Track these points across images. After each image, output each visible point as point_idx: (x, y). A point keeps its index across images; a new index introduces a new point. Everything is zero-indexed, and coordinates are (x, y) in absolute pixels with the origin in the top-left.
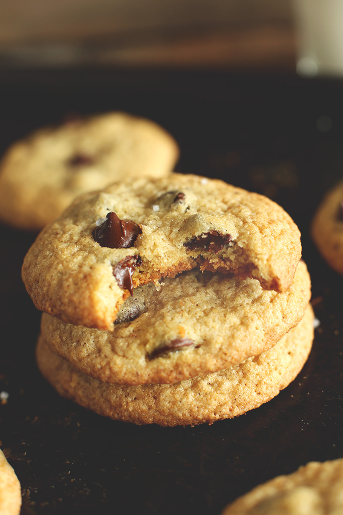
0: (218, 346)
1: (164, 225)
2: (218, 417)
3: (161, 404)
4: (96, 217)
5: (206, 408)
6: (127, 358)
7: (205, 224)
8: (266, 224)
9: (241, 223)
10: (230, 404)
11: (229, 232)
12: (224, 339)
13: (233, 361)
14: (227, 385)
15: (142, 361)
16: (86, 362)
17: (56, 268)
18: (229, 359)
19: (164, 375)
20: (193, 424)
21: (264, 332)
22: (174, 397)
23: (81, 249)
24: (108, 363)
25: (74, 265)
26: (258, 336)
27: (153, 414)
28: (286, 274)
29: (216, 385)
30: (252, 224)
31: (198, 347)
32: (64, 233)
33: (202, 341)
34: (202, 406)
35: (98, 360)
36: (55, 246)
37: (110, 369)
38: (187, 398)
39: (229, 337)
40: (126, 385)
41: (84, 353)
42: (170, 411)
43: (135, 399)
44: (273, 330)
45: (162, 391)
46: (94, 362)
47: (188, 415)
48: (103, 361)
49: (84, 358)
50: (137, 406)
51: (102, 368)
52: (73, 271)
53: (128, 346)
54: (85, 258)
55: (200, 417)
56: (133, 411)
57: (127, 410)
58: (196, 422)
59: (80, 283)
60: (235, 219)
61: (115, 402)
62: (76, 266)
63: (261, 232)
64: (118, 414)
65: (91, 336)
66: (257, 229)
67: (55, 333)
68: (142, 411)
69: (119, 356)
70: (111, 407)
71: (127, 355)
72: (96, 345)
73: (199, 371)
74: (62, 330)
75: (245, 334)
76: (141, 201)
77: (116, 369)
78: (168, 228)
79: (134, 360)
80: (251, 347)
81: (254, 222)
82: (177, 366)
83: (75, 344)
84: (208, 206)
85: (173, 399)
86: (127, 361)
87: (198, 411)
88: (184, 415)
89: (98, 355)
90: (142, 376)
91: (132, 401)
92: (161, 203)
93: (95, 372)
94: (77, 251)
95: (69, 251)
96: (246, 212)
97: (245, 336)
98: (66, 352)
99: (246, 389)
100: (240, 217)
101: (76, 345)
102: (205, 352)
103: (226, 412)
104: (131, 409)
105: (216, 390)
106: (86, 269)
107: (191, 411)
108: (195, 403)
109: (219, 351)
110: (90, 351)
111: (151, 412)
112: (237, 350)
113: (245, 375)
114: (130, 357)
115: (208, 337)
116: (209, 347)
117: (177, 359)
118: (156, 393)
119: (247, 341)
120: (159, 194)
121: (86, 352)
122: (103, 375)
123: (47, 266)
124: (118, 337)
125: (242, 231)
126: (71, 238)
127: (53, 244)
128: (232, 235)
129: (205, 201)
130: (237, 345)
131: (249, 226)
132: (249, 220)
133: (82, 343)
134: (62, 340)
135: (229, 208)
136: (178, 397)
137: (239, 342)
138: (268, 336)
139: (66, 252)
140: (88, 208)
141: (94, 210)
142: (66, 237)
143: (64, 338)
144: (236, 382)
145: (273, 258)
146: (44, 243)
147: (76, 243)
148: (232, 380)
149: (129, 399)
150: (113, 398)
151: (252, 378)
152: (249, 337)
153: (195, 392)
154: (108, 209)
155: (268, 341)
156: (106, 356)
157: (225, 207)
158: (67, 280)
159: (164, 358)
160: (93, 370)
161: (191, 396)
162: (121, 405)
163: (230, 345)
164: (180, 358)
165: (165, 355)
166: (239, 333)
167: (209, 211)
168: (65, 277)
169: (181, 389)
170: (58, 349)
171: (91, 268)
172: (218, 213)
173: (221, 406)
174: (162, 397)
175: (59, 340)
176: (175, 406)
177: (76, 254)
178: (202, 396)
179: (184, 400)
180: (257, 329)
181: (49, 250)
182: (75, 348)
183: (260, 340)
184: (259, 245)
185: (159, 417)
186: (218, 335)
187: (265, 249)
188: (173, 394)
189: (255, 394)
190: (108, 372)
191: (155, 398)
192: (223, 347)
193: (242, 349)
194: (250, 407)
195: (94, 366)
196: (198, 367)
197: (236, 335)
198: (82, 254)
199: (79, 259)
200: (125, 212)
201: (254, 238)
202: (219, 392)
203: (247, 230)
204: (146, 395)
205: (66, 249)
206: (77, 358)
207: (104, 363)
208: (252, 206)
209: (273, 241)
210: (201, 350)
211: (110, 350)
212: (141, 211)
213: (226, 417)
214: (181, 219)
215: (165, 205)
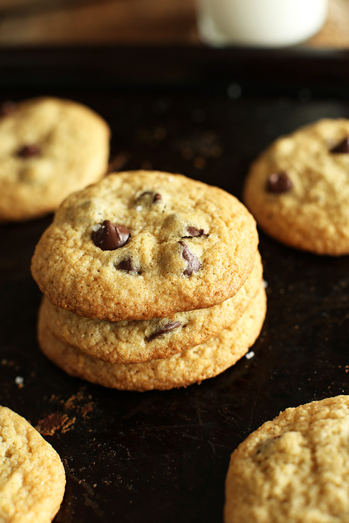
0: (201, 324)
1: (148, 225)
2: (205, 377)
3: (159, 374)
4: (91, 221)
5: (195, 372)
6: (130, 343)
7: (183, 222)
8: (230, 218)
9: (210, 219)
10: (213, 365)
11: (203, 228)
12: (205, 318)
13: (214, 334)
14: (209, 351)
15: (142, 344)
16: (96, 349)
17: (68, 272)
18: (211, 333)
19: (161, 352)
20: (186, 385)
21: (234, 307)
22: (169, 367)
23: (85, 254)
24: (115, 349)
25: (83, 269)
26: (230, 311)
27: (153, 382)
28: (250, 260)
29: (200, 352)
30: (219, 220)
31: (184, 326)
32: (68, 239)
33: (187, 321)
34: (191, 371)
35: (106, 347)
36: (63, 251)
37: (118, 353)
38: (179, 366)
39: (209, 315)
40: (131, 364)
41: (93, 342)
42: (167, 378)
43: (137, 372)
44: (240, 304)
45: (158, 363)
46: (102, 349)
47: (181, 379)
48: (110, 347)
49: (93, 347)
50: (139, 378)
51: (110, 353)
52: (83, 274)
53: (129, 333)
54: (92, 263)
55: (191, 380)
56: (137, 382)
57: (132, 381)
58: (188, 384)
59: (92, 284)
60: (205, 215)
61: (120, 376)
62: (86, 269)
63: (227, 225)
64: (124, 385)
65: (96, 327)
66: (223, 224)
67: (64, 327)
68: (144, 381)
69: (123, 342)
70: (117, 380)
71: (130, 341)
72: (102, 334)
73: (189, 346)
74: (69, 324)
75: (220, 311)
76: (123, 202)
77: (122, 353)
78: (152, 227)
79: (136, 344)
80: (226, 321)
81: (220, 217)
82: (170, 344)
83: (83, 336)
84: (180, 203)
85: (168, 369)
86: (131, 344)
87: (189, 375)
88: (178, 380)
89: (105, 343)
90: (144, 355)
91: (135, 374)
92: (142, 203)
93: (105, 357)
94: (83, 255)
95: (77, 256)
96: (212, 208)
97: (221, 313)
98: (77, 343)
99: (224, 352)
100: (208, 213)
101: (85, 336)
102: (191, 330)
103: (211, 373)
104: (134, 380)
105: (200, 356)
106: (95, 272)
107: (183, 376)
108: (186, 369)
109: (202, 328)
110: (97, 341)
111: (152, 381)
112: (216, 325)
113: (221, 341)
114: (132, 342)
115: (192, 318)
116: (194, 325)
117: (170, 339)
118: (154, 365)
119: (222, 317)
120: (138, 195)
121: (94, 341)
122: (112, 359)
123: (59, 270)
124: (119, 327)
125: (212, 226)
126: (76, 244)
127: (60, 249)
128: (205, 230)
129: (177, 199)
130: (216, 321)
131: (217, 221)
132: (216, 216)
133: (90, 335)
134: (71, 333)
135: (197, 204)
136: (172, 366)
137: (217, 318)
138: (237, 310)
139: (74, 257)
140: (82, 213)
141: (89, 216)
142: (71, 243)
143: (73, 331)
144: (215, 348)
145: (239, 248)
146: (51, 248)
147: (80, 249)
148: (211, 346)
149: (132, 373)
150: (119, 373)
151: (227, 342)
152: (223, 313)
153: (185, 360)
154: (100, 214)
155: (237, 313)
156: (112, 343)
157: (193, 203)
158: (80, 282)
159: (159, 339)
160: (103, 356)
161: (182, 363)
162: (126, 379)
163: (210, 321)
164: (172, 337)
165: (160, 337)
166: (216, 311)
167: (182, 209)
168: (77, 280)
169: (173, 360)
170: (68, 341)
171: (98, 271)
172: (190, 210)
173: (206, 368)
174: (159, 368)
175: (68, 333)
176: (171, 374)
177: (83, 259)
178: (190, 363)
179: (177, 368)
180: (228, 305)
181: (59, 255)
182: (85, 338)
183: (232, 314)
184: (228, 237)
185: (158, 384)
186: (199, 315)
187: (232, 241)
188: (168, 364)
189: (230, 355)
190: (116, 356)
191: (153, 369)
192: (205, 324)
193: (220, 323)
194: (228, 365)
195: (103, 352)
196: (187, 343)
197: (213, 313)
198: (88, 258)
199: (86, 263)
200: (114, 215)
201: (223, 232)
202: (203, 357)
203: (217, 225)
204: (146, 367)
205: (73, 255)
206: (87, 347)
207: (111, 350)
208: (215, 201)
209: (238, 233)
210: (188, 329)
211: (114, 338)
212: (126, 212)
213: (211, 376)
214: (161, 218)
215: (146, 205)
